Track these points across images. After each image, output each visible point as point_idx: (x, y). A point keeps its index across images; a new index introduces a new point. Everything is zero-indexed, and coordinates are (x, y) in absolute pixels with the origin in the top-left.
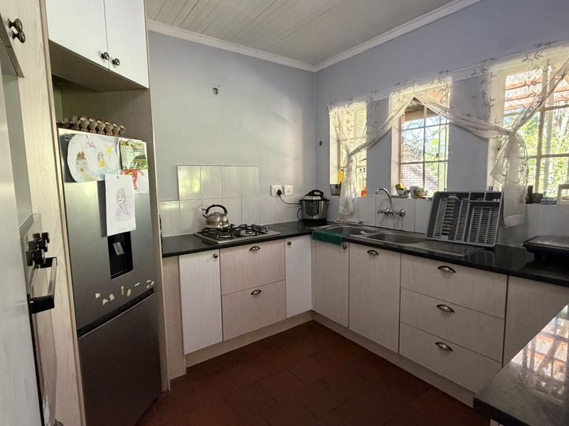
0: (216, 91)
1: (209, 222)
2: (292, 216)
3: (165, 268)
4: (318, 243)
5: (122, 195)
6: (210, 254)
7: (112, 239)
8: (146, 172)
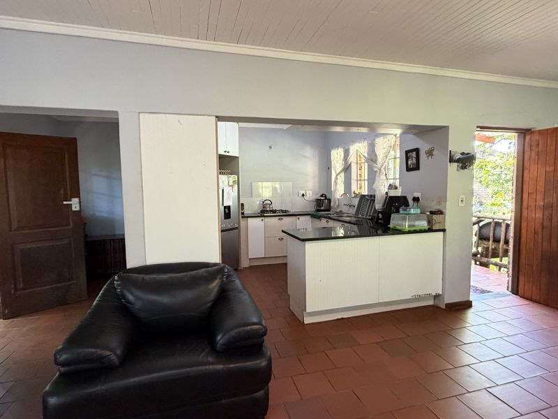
0: (270, 147)
1: (264, 207)
2: (311, 208)
3: (243, 222)
4: (313, 219)
5: (228, 193)
6: (260, 219)
7: (225, 207)
8: (237, 186)
